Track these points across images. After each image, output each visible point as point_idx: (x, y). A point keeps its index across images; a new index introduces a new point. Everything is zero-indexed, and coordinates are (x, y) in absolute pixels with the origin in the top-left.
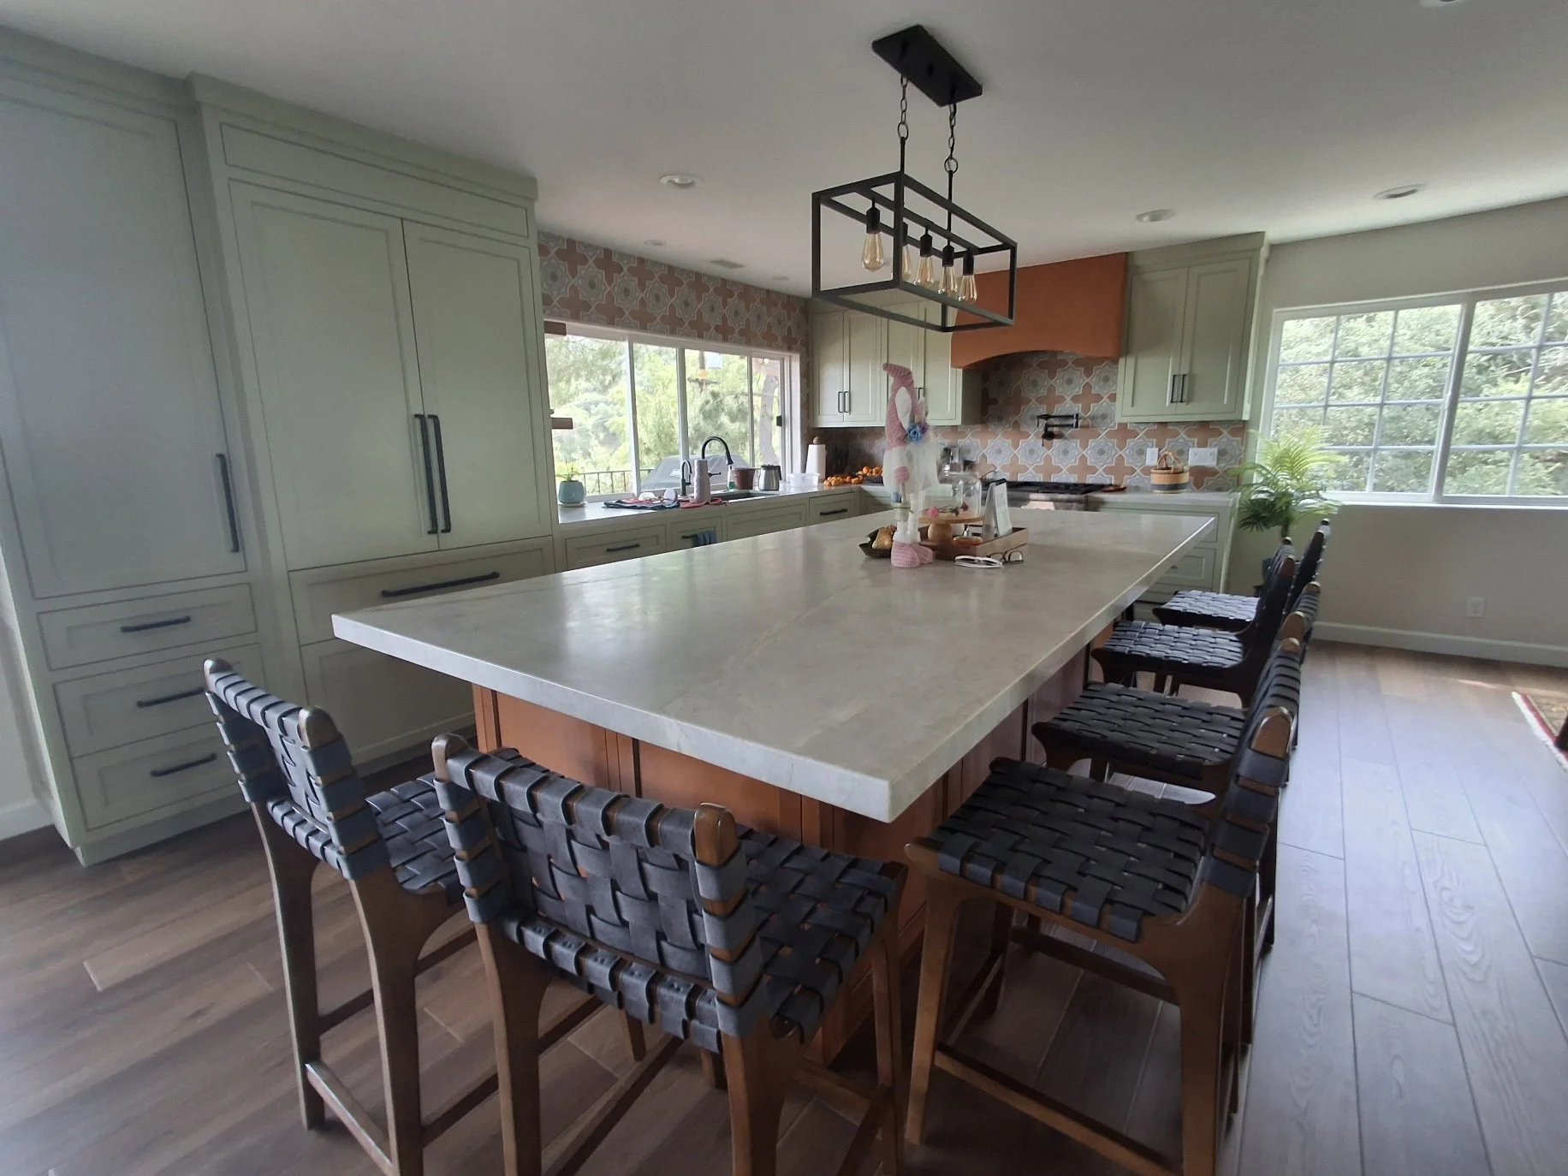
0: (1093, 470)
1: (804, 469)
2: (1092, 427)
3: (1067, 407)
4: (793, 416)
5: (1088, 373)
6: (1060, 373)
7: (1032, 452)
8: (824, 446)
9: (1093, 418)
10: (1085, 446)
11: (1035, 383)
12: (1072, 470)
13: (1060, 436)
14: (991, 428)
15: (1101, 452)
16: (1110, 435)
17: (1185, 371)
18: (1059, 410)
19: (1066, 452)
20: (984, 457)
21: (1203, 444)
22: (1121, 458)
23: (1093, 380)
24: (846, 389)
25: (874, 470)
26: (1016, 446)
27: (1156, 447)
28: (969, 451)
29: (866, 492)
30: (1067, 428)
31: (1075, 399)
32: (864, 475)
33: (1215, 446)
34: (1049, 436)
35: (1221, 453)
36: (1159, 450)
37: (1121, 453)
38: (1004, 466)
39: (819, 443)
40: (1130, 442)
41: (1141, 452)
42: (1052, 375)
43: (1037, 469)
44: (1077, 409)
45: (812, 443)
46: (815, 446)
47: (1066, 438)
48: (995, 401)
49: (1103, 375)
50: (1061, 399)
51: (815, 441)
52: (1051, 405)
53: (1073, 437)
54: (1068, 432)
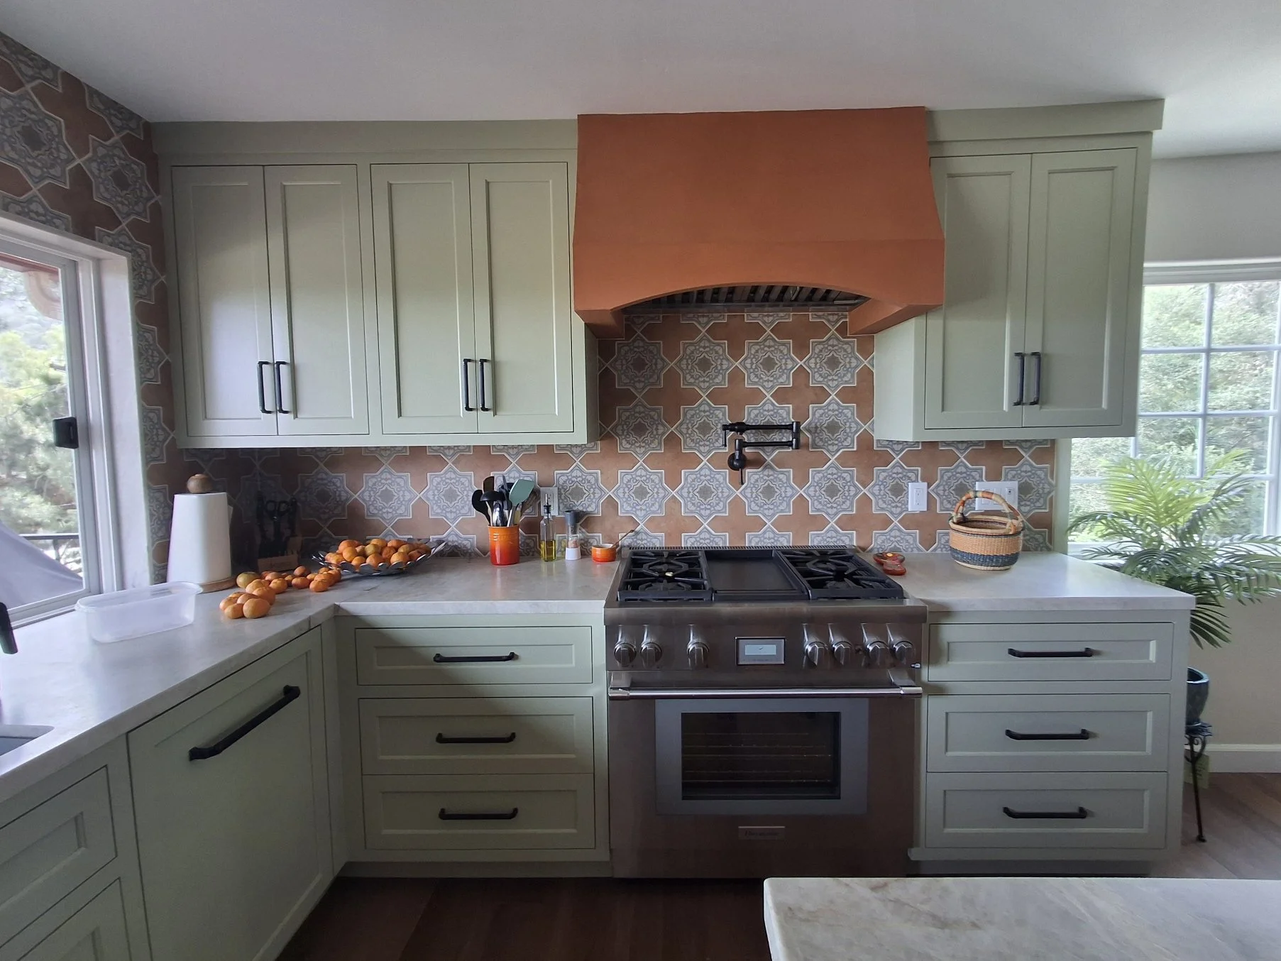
0: (818, 522)
1: (161, 572)
2: (815, 446)
3: (766, 410)
4: (117, 420)
5: (802, 349)
6: (750, 347)
7: (705, 492)
8: (222, 496)
9: (815, 430)
10: (802, 480)
11: (705, 364)
12: (781, 524)
13: (758, 463)
14: (623, 446)
15: (832, 491)
16: (844, 460)
17: (1034, 346)
18: (751, 415)
19: (769, 492)
20: (611, 504)
21: (995, 476)
22: (866, 501)
23: (809, 362)
24: (282, 355)
25: (369, 549)
26: (673, 481)
27: (923, 480)
28: (578, 493)
29: (355, 618)
30: (769, 449)
31: (781, 396)
32: (345, 565)
33: (1013, 479)
34: (738, 463)
35: (1024, 490)
36: (929, 487)
37: (865, 491)
38: (652, 519)
39: (207, 487)
40: (880, 473)
41: (899, 490)
42: (736, 351)
43: (718, 523)
44: (786, 414)
45: (184, 490)
46: (195, 497)
47: (769, 467)
48: (628, 397)
49: (826, 355)
50: (755, 396)
51: (193, 483)
52: (737, 407)
53: (780, 463)
54: (771, 455)
